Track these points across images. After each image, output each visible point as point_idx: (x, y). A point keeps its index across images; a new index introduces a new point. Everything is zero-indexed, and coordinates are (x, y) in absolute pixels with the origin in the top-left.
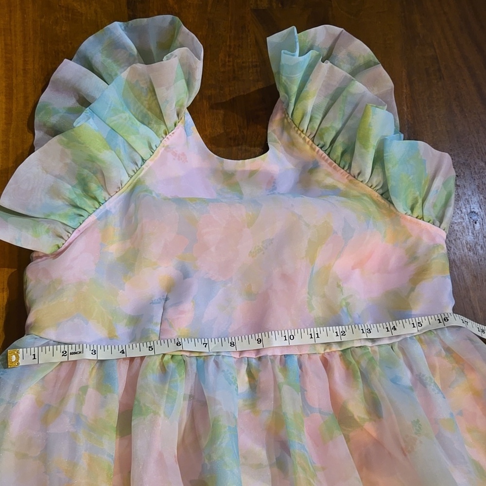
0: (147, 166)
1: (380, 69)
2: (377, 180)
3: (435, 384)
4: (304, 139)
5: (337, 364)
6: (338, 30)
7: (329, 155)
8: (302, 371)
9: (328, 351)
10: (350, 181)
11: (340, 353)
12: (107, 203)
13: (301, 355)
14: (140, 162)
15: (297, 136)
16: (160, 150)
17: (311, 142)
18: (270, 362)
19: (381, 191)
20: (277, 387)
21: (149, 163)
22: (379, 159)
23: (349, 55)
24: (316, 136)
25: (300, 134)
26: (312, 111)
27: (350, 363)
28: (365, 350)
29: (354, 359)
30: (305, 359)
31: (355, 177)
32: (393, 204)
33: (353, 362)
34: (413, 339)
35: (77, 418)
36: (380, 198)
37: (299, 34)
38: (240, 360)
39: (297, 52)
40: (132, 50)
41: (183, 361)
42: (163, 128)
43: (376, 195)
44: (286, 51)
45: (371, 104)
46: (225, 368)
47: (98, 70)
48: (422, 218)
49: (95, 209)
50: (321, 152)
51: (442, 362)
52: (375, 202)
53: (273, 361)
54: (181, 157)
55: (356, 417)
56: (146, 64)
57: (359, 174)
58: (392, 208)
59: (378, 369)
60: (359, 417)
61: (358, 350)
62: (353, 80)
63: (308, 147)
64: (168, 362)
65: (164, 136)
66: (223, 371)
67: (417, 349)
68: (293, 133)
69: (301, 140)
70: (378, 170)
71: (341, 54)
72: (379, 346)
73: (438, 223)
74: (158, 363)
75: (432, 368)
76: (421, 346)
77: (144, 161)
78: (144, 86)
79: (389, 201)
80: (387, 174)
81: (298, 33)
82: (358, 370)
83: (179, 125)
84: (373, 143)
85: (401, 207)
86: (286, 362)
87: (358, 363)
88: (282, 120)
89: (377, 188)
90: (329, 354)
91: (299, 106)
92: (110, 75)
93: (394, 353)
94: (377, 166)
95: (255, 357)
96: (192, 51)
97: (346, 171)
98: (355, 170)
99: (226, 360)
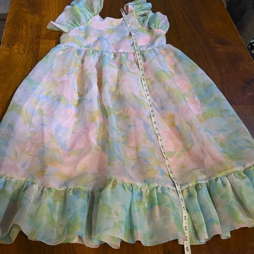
14: (88, 20)
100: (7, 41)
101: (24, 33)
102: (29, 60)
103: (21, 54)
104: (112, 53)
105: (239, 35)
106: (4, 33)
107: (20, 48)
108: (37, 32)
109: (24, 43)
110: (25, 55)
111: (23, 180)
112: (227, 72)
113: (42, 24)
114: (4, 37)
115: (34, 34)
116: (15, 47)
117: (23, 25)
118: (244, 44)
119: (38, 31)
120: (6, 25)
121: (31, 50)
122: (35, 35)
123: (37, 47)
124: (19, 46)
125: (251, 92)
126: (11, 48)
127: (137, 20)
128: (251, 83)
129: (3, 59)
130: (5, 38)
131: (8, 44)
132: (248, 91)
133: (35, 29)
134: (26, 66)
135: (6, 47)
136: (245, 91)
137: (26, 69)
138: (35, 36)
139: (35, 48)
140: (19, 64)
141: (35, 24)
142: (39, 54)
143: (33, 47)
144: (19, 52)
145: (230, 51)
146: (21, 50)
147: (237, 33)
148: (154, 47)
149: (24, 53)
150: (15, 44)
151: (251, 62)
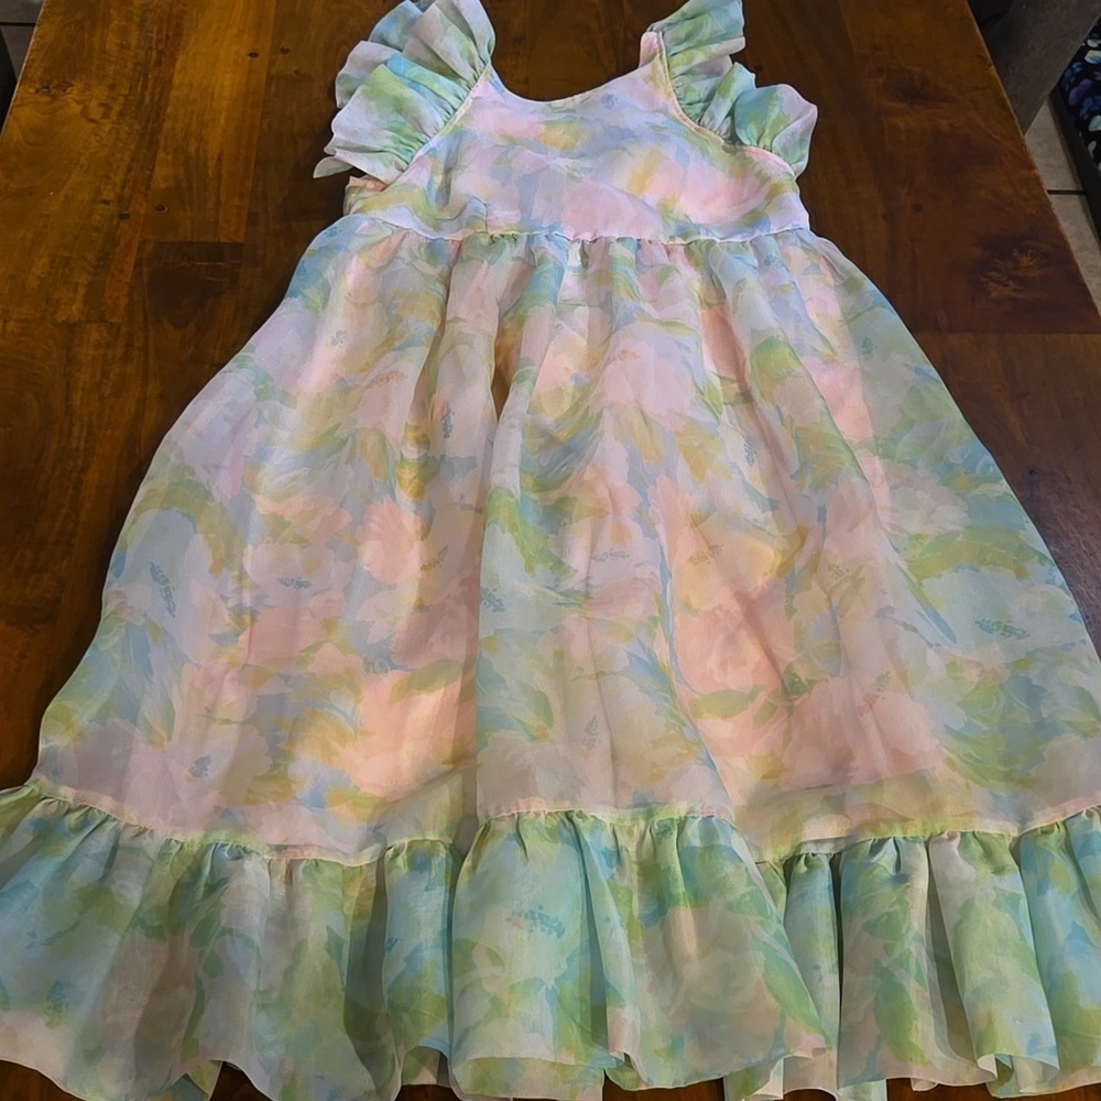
9: (671, 243)
11: (685, 246)
14: (452, 111)
27: (694, 253)
33: (698, 252)
72: (728, 242)
76: (776, 240)
93: (743, 248)
100: (41, 70)
101: (112, 43)
102: (121, 145)
103: (92, 121)
104: (573, 242)
105: (990, 65)
106: (33, 40)
107: (93, 97)
108: (164, 38)
109: (110, 81)
110: (107, 125)
111: (193, 842)
112: (917, 208)
113: (186, 9)
114: (30, 55)
115: (151, 48)
116: (74, 93)
117: (112, 12)
118: (1005, 104)
119: (167, 36)
120: (44, 13)
121: (133, 108)
122: (157, 49)
123: (157, 97)
124: (88, 92)
125: (1007, 286)
126: (54, 98)
127: (675, 98)
128: (1015, 250)
129: (21, 138)
130: (33, 60)
131: (45, 84)
132: (993, 281)
133: (156, 28)
134: (111, 165)
135: (37, 92)
136: (982, 279)
137: (108, 178)
138: (154, 53)
139: (151, 100)
140: (82, 158)
141: (159, 11)
142: (164, 121)
143: (142, 95)
144: (85, 113)
145: (944, 125)
146: (94, 104)
147: (983, 59)
148: (763, 234)
149: (105, 116)
150: (74, 83)
151: (1024, 172)
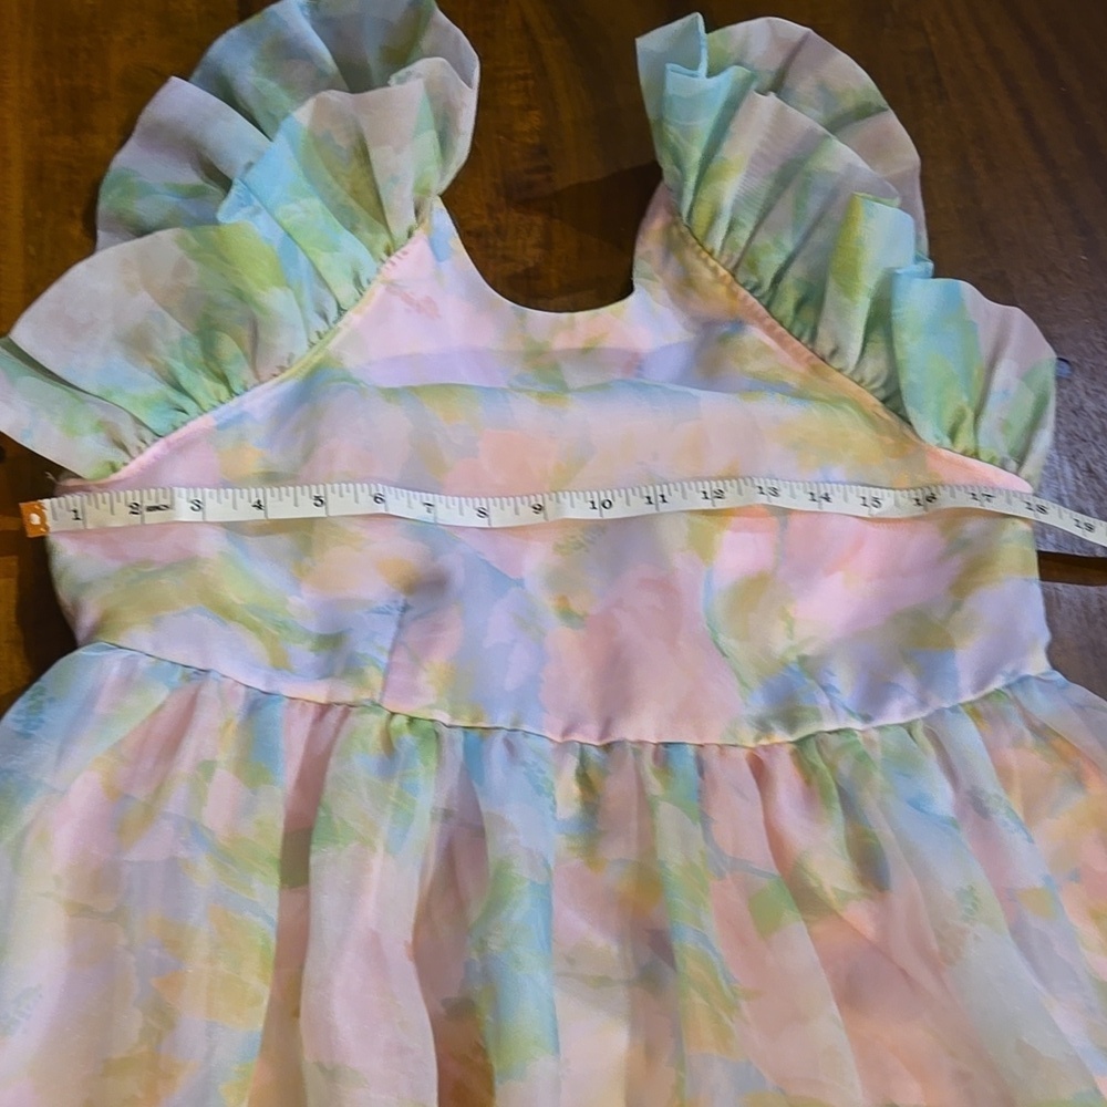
0: (346, 324)
1: (891, 119)
2: (875, 367)
3: (1010, 810)
4: (714, 270)
5: (785, 773)
6: (797, 31)
7: (767, 307)
8: (703, 779)
9: (764, 742)
10: (814, 369)
11: (793, 746)
12: (247, 396)
13: (701, 746)
14: (334, 316)
15: (698, 264)
16: (376, 291)
17: (730, 278)
18: (630, 754)
19: (882, 394)
20: (646, 806)
21: (352, 318)
22: (881, 321)
23: (823, 87)
24: (742, 266)
25: (705, 261)
26: (734, 209)
27: (814, 768)
28: (848, 737)
29: (824, 760)
30: (712, 757)
31: (823, 360)
32: (910, 423)
33: (822, 765)
34: (958, 712)
35: (193, 829)
36: (880, 410)
37: (710, 34)
38: (564, 747)
39: (703, 69)
40: (324, 62)
41: (434, 734)
42: (384, 239)
43: (872, 401)
44: (677, 66)
45: (862, 194)
46: (530, 758)
47: (246, 104)
48: (976, 455)
49: (216, 403)
50: (752, 300)
51: (1028, 759)
52: (871, 419)
53: (637, 753)
54: (425, 309)
55: (827, 888)
56: (352, 91)
57: (834, 352)
58: (907, 432)
59: (878, 777)
60: (835, 890)
61: (833, 739)
62: (829, 137)
63: (721, 290)
64: (399, 732)
65: (384, 256)
66: (524, 764)
67: (968, 734)
68: (690, 256)
69: (707, 275)
70: (878, 345)
71: (804, 85)
72: (881, 728)
73: (1013, 465)
74: (376, 731)
75: (1004, 774)
76: (978, 726)
77: (341, 311)
78: (343, 142)
79: (900, 416)
80: (900, 356)
81: (707, 31)
82: (833, 784)
83: (417, 233)
84: (868, 282)
85: (928, 429)
86: (667, 756)
87: (832, 767)
88: (667, 229)
89: (875, 386)
90: (765, 748)
91: (705, 195)
92: (273, 117)
93: (914, 744)
94: (877, 336)
95: (597, 743)
96: (454, 66)
97: (805, 345)
98: (825, 345)
99: (532, 742)
